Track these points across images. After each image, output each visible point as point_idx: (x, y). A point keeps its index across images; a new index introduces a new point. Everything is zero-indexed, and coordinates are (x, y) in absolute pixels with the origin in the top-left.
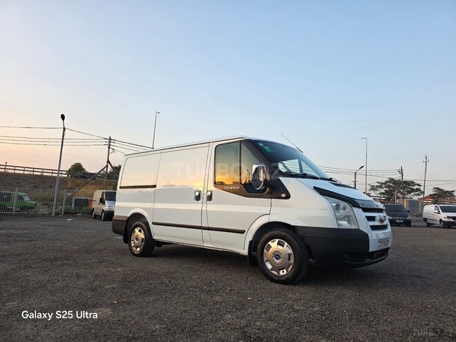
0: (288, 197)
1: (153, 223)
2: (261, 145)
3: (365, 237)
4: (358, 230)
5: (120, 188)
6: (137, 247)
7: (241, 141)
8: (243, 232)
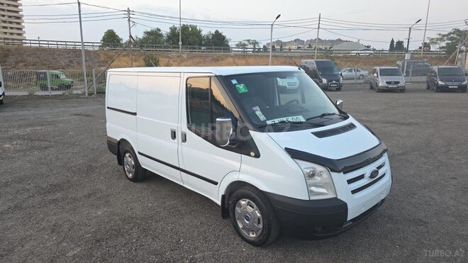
0: (257, 156)
1: (139, 153)
2: (234, 82)
3: (343, 207)
4: (336, 199)
5: (108, 108)
6: (129, 173)
7: (210, 77)
8: (216, 183)
